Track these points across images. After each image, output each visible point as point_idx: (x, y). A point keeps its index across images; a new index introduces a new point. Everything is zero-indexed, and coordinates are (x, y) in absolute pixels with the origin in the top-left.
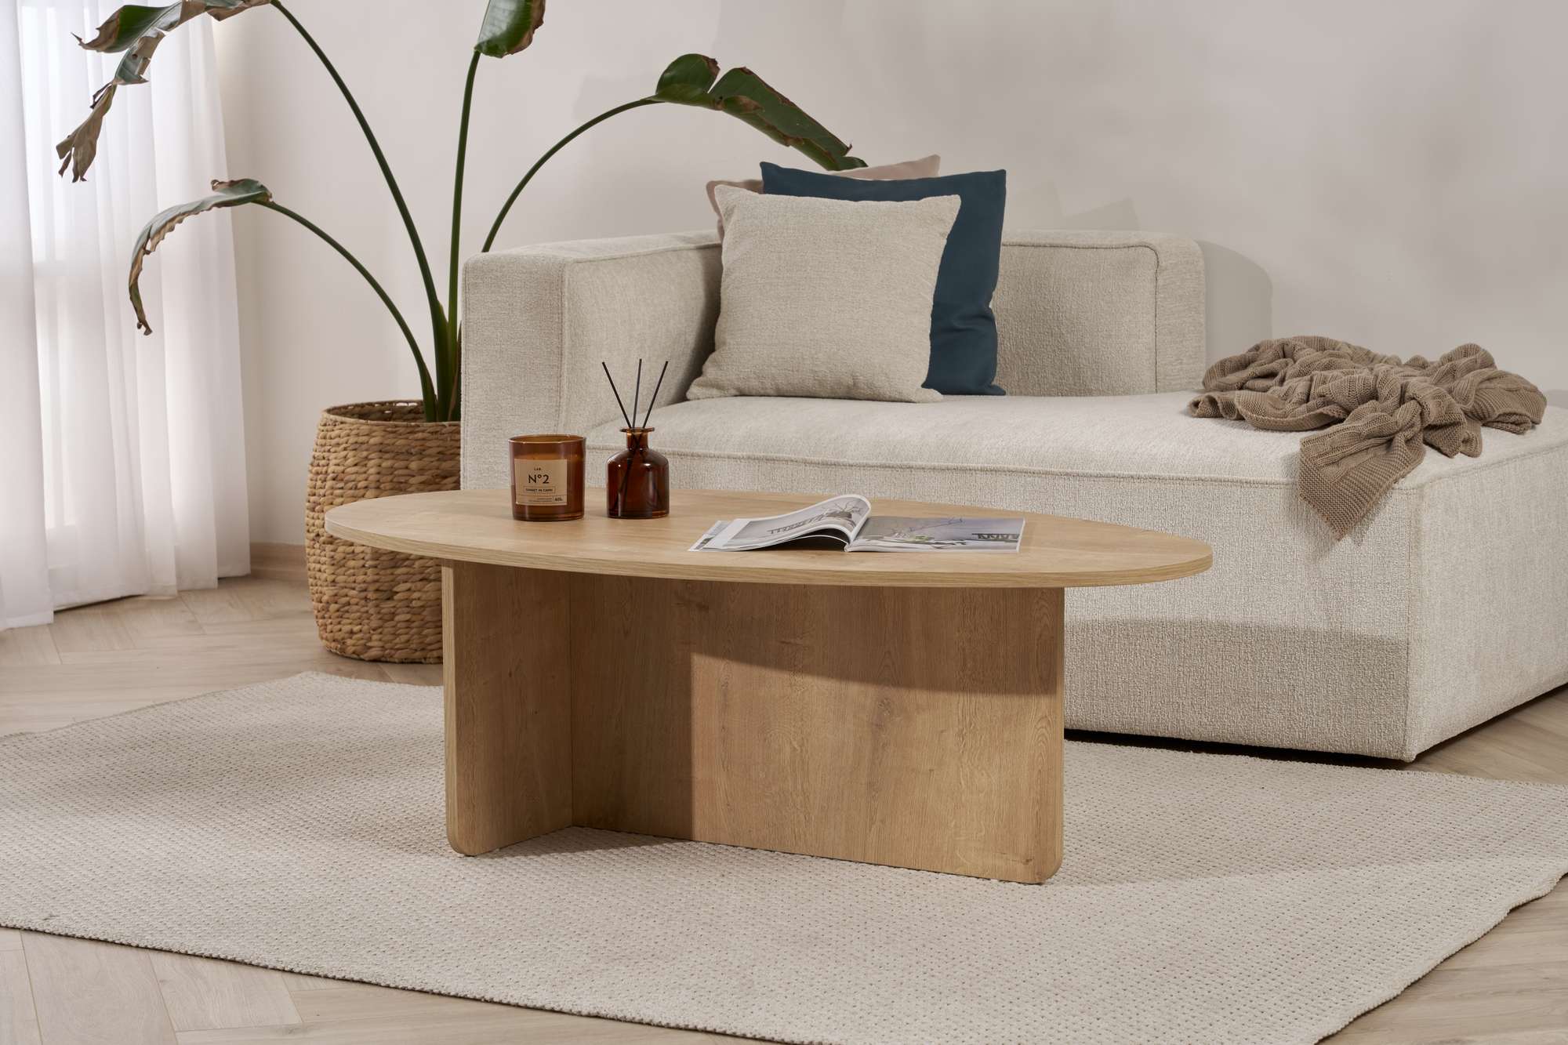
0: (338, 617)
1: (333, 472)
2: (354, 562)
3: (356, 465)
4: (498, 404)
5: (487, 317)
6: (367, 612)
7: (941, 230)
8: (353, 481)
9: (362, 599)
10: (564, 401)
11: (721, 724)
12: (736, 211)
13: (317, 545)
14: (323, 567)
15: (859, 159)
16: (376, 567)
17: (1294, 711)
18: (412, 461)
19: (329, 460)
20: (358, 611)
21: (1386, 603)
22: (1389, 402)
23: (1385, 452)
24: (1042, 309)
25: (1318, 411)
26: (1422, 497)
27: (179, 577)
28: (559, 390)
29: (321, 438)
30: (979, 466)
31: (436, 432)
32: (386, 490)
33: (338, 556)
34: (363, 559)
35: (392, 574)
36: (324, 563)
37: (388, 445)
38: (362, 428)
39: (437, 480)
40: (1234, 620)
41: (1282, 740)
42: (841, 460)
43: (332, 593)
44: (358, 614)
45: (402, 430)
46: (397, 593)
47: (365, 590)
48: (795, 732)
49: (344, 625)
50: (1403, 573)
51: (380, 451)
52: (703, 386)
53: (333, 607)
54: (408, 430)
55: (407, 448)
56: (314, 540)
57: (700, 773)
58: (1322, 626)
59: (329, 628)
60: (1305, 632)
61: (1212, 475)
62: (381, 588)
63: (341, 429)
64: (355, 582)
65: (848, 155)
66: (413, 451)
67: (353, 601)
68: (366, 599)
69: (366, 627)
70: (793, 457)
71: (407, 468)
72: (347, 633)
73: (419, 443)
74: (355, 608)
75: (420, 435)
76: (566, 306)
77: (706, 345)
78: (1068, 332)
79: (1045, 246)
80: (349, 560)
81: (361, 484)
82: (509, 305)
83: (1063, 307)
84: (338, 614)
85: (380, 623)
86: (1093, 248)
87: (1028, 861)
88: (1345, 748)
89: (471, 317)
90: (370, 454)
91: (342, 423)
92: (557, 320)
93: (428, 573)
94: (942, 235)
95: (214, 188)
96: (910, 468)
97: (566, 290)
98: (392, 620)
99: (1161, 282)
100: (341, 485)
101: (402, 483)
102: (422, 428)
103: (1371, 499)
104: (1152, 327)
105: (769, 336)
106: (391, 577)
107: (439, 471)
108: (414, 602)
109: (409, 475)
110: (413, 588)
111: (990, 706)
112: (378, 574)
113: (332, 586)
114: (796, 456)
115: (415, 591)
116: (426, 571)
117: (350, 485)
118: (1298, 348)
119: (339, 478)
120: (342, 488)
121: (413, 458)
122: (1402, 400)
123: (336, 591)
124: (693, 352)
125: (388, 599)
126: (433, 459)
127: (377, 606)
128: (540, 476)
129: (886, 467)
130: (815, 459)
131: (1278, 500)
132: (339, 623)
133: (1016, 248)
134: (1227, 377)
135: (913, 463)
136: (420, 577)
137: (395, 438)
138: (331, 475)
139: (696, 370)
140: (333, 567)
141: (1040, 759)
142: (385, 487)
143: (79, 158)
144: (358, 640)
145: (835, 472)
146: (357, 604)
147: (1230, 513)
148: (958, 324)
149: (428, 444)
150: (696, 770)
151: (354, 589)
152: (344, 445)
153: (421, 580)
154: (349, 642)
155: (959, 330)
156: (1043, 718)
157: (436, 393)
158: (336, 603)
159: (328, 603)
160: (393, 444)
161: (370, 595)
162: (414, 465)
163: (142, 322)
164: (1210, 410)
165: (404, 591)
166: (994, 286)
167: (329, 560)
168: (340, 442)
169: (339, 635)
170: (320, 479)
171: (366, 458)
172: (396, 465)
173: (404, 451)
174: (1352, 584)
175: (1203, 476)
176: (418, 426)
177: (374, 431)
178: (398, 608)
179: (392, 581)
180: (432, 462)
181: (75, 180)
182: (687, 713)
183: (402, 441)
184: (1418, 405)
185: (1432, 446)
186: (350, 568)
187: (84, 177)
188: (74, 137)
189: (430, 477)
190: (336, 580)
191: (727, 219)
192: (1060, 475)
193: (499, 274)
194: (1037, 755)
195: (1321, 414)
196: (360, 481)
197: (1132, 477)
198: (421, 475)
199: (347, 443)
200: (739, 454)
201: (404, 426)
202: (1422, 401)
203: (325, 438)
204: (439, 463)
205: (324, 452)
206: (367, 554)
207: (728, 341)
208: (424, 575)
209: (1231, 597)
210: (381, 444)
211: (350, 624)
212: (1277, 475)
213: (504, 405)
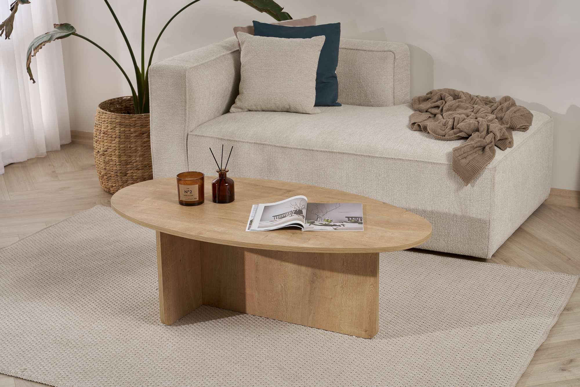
0: (107, 180)
1: (103, 131)
2: (112, 162)
3: (111, 129)
4: (163, 118)
5: (158, 87)
6: (117, 180)
7: (319, 49)
8: (111, 134)
9: (116, 175)
10: (187, 119)
11: (256, 276)
12: (245, 42)
13: (98, 155)
14: (101, 163)
15: (286, 13)
16: (120, 165)
17: (449, 241)
18: (132, 128)
19: (101, 126)
20: (114, 179)
21: (482, 207)
22: (483, 133)
23: (482, 153)
24: (354, 73)
25: (458, 135)
26: (495, 171)
27: (47, 147)
28: (185, 115)
29: (98, 117)
30: (338, 151)
31: (140, 118)
32: (122, 138)
33: (107, 160)
34: (115, 162)
35: (126, 167)
36: (101, 162)
37: (123, 122)
38: (113, 116)
39: (141, 135)
40: (428, 209)
41: (444, 250)
42: (288, 146)
43: (105, 173)
44: (115, 180)
45: (127, 117)
46: (128, 174)
47: (117, 173)
48: (282, 281)
49: (109, 183)
50: (488, 197)
51: (120, 125)
52: (235, 108)
53: (105, 177)
54: (130, 117)
55: (129, 124)
56: (97, 153)
57: (248, 291)
58: (459, 214)
59: (104, 183)
60: (453, 215)
61: (421, 160)
62: (122, 172)
63: (105, 116)
64: (113, 169)
65: (282, 11)
66: (131, 125)
67: (112, 176)
68: (117, 175)
69: (117, 185)
70: (271, 144)
71: (130, 131)
72: (111, 186)
73: (133, 122)
74: (113, 178)
75: (134, 119)
76: (187, 85)
77: (236, 92)
78: (363, 82)
79: (354, 49)
80: (110, 162)
81: (114, 136)
82: (166, 84)
83: (361, 73)
84: (107, 179)
85: (122, 184)
86: (372, 51)
87: (366, 331)
88: (466, 254)
89: (153, 87)
90: (116, 126)
91: (105, 113)
92: (184, 90)
93: (139, 167)
94: (319, 51)
95: (55, 27)
96: (313, 150)
97: (187, 80)
98: (127, 183)
99: (396, 64)
100: (106, 136)
101: (128, 136)
102: (134, 117)
103: (478, 172)
104: (393, 80)
105: (259, 91)
106: (126, 168)
107: (141, 132)
108: (134, 177)
109: (130, 133)
110: (134, 172)
111: (353, 279)
112: (121, 167)
113: (104, 170)
114: (272, 144)
115: (134, 173)
116: (138, 166)
117: (110, 136)
118: (446, 96)
119: (105, 133)
120: (107, 137)
121: (132, 127)
122: (488, 132)
123: (106, 172)
124: (231, 93)
125: (125, 176)
126: (139, 128)
127: (121, 178)
128: (189, 191)
129: (304, 149)
130: (278, 145)
131: (444, 170)
132: (108, 182)
133: (344, 50)
134: (421, 105)
135: (313, 149)
136: (136, 168)
137: (125, 120)
138: (102, 132)
139: (232, 101)
140: (104, 164)
141: (371, 298)
142: (122, 137)
143: (7, 31)
144: (115, 189)
145: (286, 150)
146: (114, 177)
147: (427, 173)
148: (324, 80)
149: (137, 122)
150: (247, 290)
151: (112, 172)
152: (107, 122)
153: (136, 169)
154: (111, 189)
155: (325, 83)
156: (372, 284)
157: (137, 95)
158: (106, 176)
159: (103, 175)
160: (124, 122)
161: (118, 174)
162: (132, 130)
163: (32, 78)
164: (418, 128)
165: (130, 173)
166: (337, 65)
167: (103, 161)
168: (105, 120)
169: (108, 187)
170: (99, 132)
171: (115, 127)
172: (126, 130)
173: (128, 125)
174: (470, 200)
175: (418, 160)
176: (133, 116)
177: (117, 117)
178: (128, 179)
179: (126, 170)
180: (138, 129)
181: (6, 38)
182: (243, 271)
183: (128, 121)
184: (493, 134)
185: (497, 146)
186: (111, 165)
187: (10, 38)
188: (5, 23)
189: (138, 134)
190: (106, 168)
191: (242, 45)
192: (366, 156)
193: (162, 73)
194: (369, 296)
195: (459, 136)
196: (113, 135)
197: (392, 159)
198: (135, 133)
199: (108, 121)
200: (251, 141)
201: (128, 116)
202: (495, 133)
203: (99, 117)
204: (141, 129)
205: (99, 122)
206: (116, 160)
207: (244, 92)
208: (137, 168)
209: (427, 201)
210: (120, 122)
211: (112, 183)
212: (444, 161)
213: (165, 119)
